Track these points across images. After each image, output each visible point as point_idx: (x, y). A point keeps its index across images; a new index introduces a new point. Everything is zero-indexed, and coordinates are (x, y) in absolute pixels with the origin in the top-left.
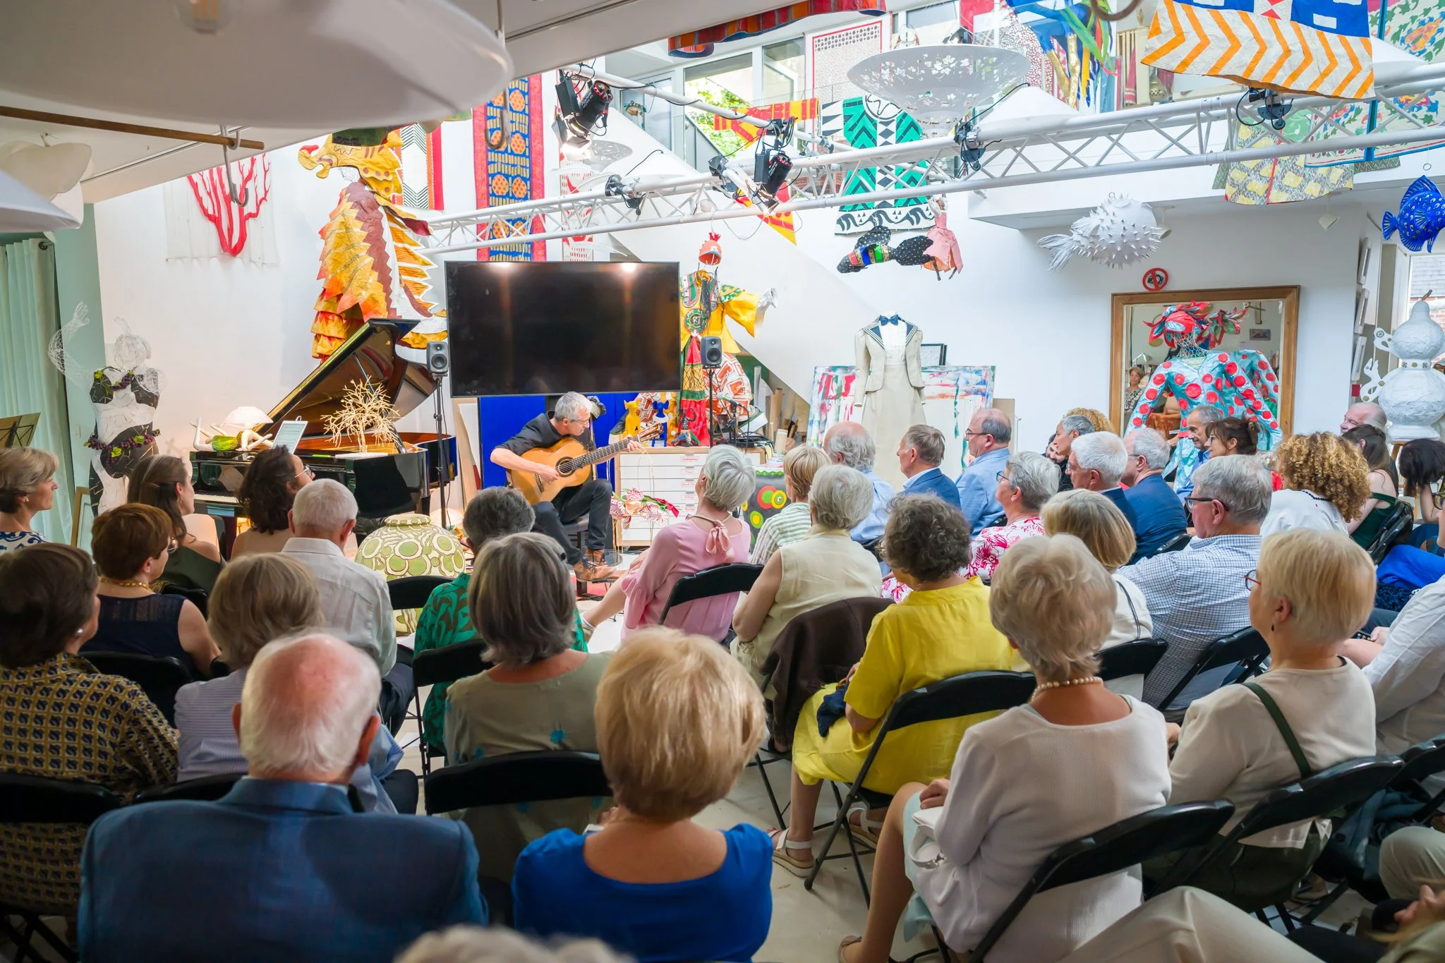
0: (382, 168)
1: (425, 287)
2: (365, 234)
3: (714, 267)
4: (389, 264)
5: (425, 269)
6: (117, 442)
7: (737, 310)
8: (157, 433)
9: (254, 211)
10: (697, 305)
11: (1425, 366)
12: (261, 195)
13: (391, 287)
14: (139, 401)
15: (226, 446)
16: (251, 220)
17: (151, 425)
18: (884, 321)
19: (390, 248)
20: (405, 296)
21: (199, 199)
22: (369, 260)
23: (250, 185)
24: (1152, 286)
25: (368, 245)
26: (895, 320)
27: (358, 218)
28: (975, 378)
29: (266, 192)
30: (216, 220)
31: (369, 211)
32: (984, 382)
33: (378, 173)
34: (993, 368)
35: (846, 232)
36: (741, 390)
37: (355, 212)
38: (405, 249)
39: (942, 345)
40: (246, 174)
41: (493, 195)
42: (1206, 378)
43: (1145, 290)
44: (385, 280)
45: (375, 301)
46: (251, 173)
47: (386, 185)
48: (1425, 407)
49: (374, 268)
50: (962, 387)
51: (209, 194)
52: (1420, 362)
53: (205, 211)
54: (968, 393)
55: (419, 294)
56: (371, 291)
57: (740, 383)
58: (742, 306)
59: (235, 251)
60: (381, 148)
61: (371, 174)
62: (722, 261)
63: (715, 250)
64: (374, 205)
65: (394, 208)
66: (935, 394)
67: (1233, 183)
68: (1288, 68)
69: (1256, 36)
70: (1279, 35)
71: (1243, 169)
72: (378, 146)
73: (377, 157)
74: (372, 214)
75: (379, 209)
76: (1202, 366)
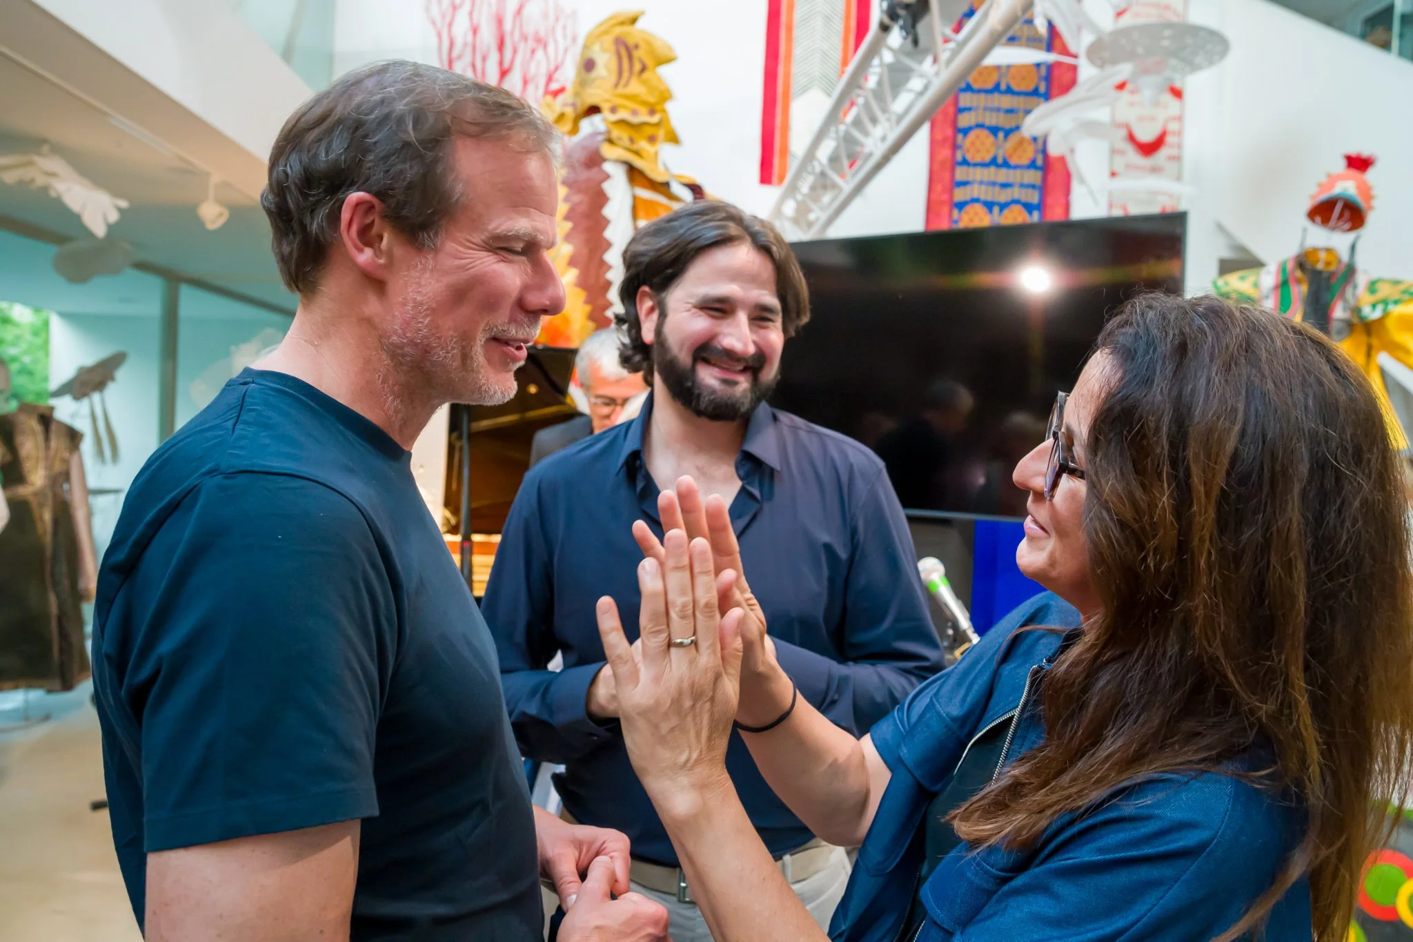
0: (644, 103)
3: (1351, 236)
4: (609, 258)
7: (1406, 340)
22: (567, 250)
25: (568, 225)
33: (634, 113)
41: (965, 162)
47: (649, 131)
49: (572, 262)
60: (643, 69)
61: (622, 114)
62: (1372, 219)
63: (1347, 187)
64: (594, 160)
65: (638, 163)
72: (637, 67)
73: (635, 87)
74: (586, 174)
75: (606, 165)
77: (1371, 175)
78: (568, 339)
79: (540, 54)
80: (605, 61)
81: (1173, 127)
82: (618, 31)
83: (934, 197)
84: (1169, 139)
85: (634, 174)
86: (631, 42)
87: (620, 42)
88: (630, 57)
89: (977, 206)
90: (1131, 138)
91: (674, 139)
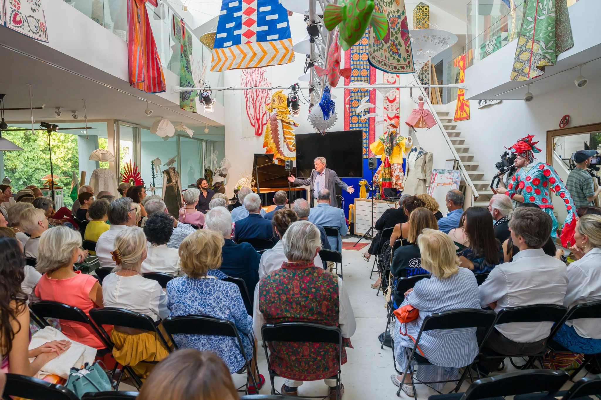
0: (284, 107)
2: (271, 128)
4: (279, 137)
5: (293, 137)
6: (214, 186)
9: (266, 123)
12: (268, 118)
13: (280, 143)
14: (220, 176)
16: (265, 125)
17: (223, 182)
19: (280, 132)
20: (286, 146)
21: (251, 121)
22: (271, 136)
23: (265, 115)
24: (562, 125)
25: (271, 132)
26: (416, 150)
28: (457, 176)
30: (254, 126)
31: (273, 121)
33: (282, 109)
37: (270, 122)
38: (289, 132)
40: (264, 112)
41: (352, 108)
42: (528, 178)
43: (560, 128)
44: (277, 143)
45: (272, 148)
47: (285, 112)
49: (272, 138)
50: (454, 180)
51: (253, 119)
53: (252, 124)
55: (290, 144)
56: (271, 145)
59: (260, 135)
60: (283, 101)
61: (280, 110)
64: (275, 120)
65: (283, 119)
66: (448, 183)
67: (515, 70)
68: (256, 60)
69: (242, 51)
70: (251, 48)
71: (521, 61)
73: (282, 105)
74: (274, 122)
75: (278, 120)
76: (529, 172)
78: (272, 151)
79: (264, 92)
80: (277, 100)
81: (397, 96)
82: (279, 94)
83: (346, 115)
84: (397, 99)
85: (282, 121)
86: (281, 96)
87: (279, 96)
88: (281, 99)
89: (355, 116)
90: (388, 99)
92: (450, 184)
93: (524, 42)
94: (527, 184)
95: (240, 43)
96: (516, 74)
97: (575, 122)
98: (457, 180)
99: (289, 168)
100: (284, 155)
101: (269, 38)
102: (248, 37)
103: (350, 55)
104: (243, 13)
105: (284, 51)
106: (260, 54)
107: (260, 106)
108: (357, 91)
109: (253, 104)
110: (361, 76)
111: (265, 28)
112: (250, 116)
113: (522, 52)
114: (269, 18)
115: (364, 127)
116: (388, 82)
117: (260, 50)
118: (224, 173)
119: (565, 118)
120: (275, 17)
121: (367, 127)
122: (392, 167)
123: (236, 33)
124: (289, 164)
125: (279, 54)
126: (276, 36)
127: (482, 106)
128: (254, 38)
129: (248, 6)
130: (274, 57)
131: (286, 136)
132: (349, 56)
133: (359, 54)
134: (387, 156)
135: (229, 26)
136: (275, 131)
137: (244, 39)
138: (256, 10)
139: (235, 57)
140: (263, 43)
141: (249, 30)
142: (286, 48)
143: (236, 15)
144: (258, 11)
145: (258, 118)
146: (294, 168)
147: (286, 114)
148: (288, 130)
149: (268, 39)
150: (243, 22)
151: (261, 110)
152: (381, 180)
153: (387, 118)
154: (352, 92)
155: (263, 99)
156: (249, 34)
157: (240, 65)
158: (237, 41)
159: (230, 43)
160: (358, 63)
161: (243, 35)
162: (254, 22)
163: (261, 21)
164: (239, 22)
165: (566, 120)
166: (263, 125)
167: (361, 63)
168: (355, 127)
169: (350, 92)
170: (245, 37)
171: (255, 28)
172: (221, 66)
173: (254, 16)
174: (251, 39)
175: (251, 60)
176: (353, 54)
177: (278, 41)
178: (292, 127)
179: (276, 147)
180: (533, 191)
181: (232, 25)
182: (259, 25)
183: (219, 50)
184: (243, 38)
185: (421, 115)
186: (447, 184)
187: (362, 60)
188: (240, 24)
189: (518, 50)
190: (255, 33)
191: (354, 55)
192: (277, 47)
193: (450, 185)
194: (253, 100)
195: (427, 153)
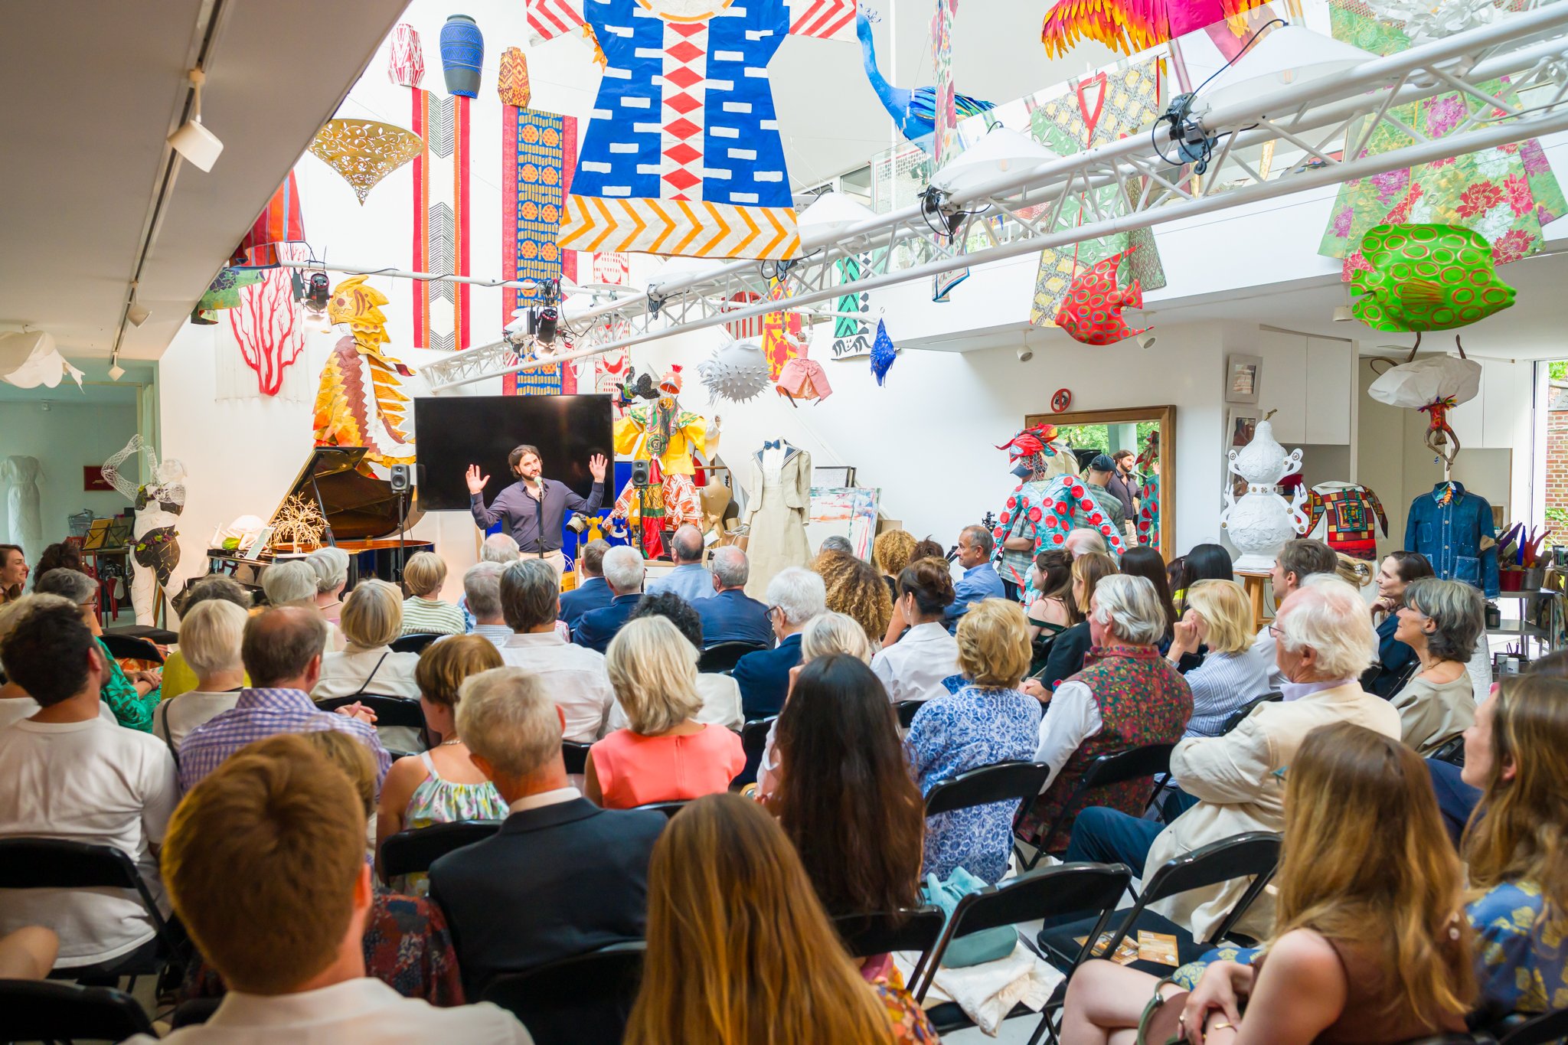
1: (402, 419)
2: (342, 378)
4: (365, 401)
5: (403, 404)
6: (143, 540)
7: (692, 434)
8: (177, 533)
9: (291, 360)
10: (657, 431)
11: (1264, 490)
12: (298, 346)
13: (367, 419)
14: (163, 509)
15: (231, 545)
16: (288, 367)
17: (173, 527)
18: (768, 446)
19: (368, 388)
20: (383, 427)
21: (244, 353)
22: (345, 399)
23: (288, 339)
24: (1057, 407)
25: (344, 387)
26: (777, 445)
27: (338, 365)
28: (865, 500)
29: (303, 344)
30: (256, 367)
32: (871, 504)
33: (367, 327)
34: (878, 490)
35: (839, 357)
36: (692, 509)
37: (337, 360)
38: (389, 389)
39: (848, 468)
40: (285, 331)
42: (1047, 502)
43: (1052, 412)
44: (360, 415)
45: (348, 432)
46: (290, 329)
47: (375, 336)
48: (1256, 535)
49: (348, 405)
50: (857, 509)
51: (253, 348)
52: (1259, 487)
53: (248, 362)
54: (860, 514)
55: (396, 424)
56: (344, 424)
57: (689, 502)
58: (696, 431)
59: (273, 392)
62: (682, 390)
63: (671, 380)
64: (354, 354)
65: (374, 355)
66: (838, 515)
67: (1037, 307)
68: (700, 241)
69: (663, 216)
70: (689, 214)
71: (1048, 293)
72: (367, 305)
73: (366, 315)
74: (351, 362)
75: (360, 357)
76: (1045, 490)
77: (681, 374)
78: (349, 441)
82: (356, 286)
85: (371, 359)
86: (363, 293)
88: (363, 300)
91: (388, 340)
92: (843, 517)
93: (1053, 260)
94: (1047, 512)
95: (658, 196)
96: (1040, 314)
97: (1080, 404)
98: (869, 508)
99: (404, 487)
100: (379, 452)
101: (734, 196)
102: (681, 186)
103: (517, 205)
104: (667, 128)
105: (775, 233)
106: (711, 228)
107: (273, 310)
108: (533, 295)
109: (251, 303)
110: (543, 260)
111: (726, 174)
112: (243, 337)
113: (1049, 276)
114: (733, 153)
115: (552, 386)
116: (605, 281)
117: (713, 221)
118: (177, 501)
119: (1060, 393)
120: (751, 155)
121: (557, 386)
122: (665, 482)
123: (643, 169)
124: (403, 474)
125: (759, 236)
126: (754, 198)
127: (844, 355)
128: (695, 192)
129: (678, 116)
130: (747, 241)
131: (380, 400)
132: (513, 206)
133: (537, 204)
134: (655, 457)
135: (616, 148)
136: (354, 386)
137: (667, 189)
138: (700, 130)
139: (641, 225)
140: (717, 206)
141: (682, 170)
142: (778, 227)
143: (639, 127)
144: (707, 133)
145: (268, 345)
146: (412, 487)
147: (376, 340)
148: (384, 385)
149: (732, 199)
150: (664, 148)
151: (275, 322)
152: (637, 513)
153: (602, 367)
154: (522, 296)
155: (281, 293)
156: (682, 180)
157: (657, 244)
158: (648, 189)
159: (626, 190)
160: (535, 226)
161: (666, 178)
162: (698, 155)
163: (715, 154)
164: (653, 146)
165: (1062, 398)
166: (281, 367)
167: (542, 227)
168: (531, 385)
169: (516, 297)
170: (669, 184)
171: (697, 168)
172: (593, 239)
173: (697, 142)
174: (687, 192)
175: (689, 238)
176: (523, 202)
177: (758, 209)
178: (396, 375)
179: (360, 430)
180: (1058, 526)
181: (633, 148)
182: (708, 164)
183: (588, 201)
184: (664, 184)
185: (805, 374)
186: (836, 518)
187: (543, 221)
188: (658, 151)
189: (1043, 273)
190: (698, 181)
191: (525, 205)
192: (756, 221)
193: (848, 521)
194: (251, 294)
195: (801, 453)
